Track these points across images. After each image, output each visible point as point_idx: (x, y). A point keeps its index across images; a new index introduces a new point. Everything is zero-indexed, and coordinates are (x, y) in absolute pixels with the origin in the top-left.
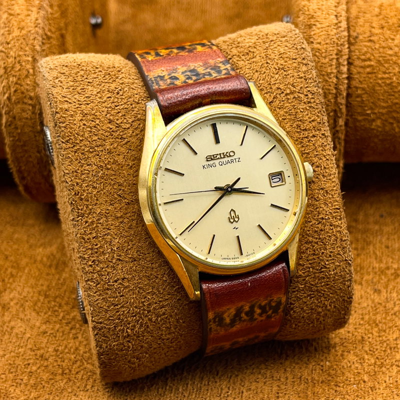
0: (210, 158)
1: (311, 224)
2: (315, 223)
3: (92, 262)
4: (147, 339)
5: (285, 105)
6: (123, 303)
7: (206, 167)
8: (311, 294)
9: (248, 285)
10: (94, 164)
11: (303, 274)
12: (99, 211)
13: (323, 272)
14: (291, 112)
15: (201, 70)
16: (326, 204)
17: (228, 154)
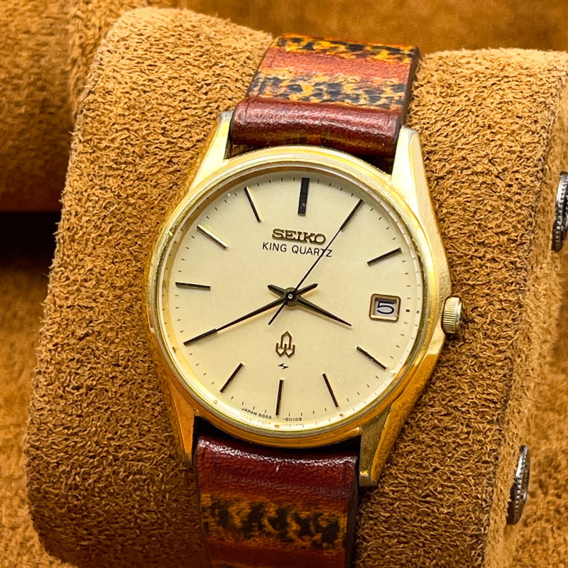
0: (280, 235)
1: (433, 410)
2: (440, 412)
3: (54, 346)
4: (108, 504)
5: (462, 191)
6: (78, 429)
7: (268, 246)
8: (399, 535)
9: (276, 469)
10: (111, 189)
11: (391, 493)
12: (90, 266)
13: (428, 502)
14: (468, 204)
15: (348, 89)
16: (472, 385)
17: (313, 239)
